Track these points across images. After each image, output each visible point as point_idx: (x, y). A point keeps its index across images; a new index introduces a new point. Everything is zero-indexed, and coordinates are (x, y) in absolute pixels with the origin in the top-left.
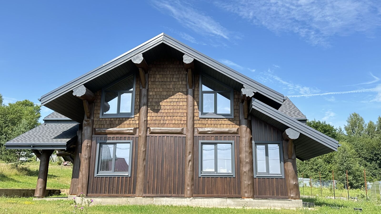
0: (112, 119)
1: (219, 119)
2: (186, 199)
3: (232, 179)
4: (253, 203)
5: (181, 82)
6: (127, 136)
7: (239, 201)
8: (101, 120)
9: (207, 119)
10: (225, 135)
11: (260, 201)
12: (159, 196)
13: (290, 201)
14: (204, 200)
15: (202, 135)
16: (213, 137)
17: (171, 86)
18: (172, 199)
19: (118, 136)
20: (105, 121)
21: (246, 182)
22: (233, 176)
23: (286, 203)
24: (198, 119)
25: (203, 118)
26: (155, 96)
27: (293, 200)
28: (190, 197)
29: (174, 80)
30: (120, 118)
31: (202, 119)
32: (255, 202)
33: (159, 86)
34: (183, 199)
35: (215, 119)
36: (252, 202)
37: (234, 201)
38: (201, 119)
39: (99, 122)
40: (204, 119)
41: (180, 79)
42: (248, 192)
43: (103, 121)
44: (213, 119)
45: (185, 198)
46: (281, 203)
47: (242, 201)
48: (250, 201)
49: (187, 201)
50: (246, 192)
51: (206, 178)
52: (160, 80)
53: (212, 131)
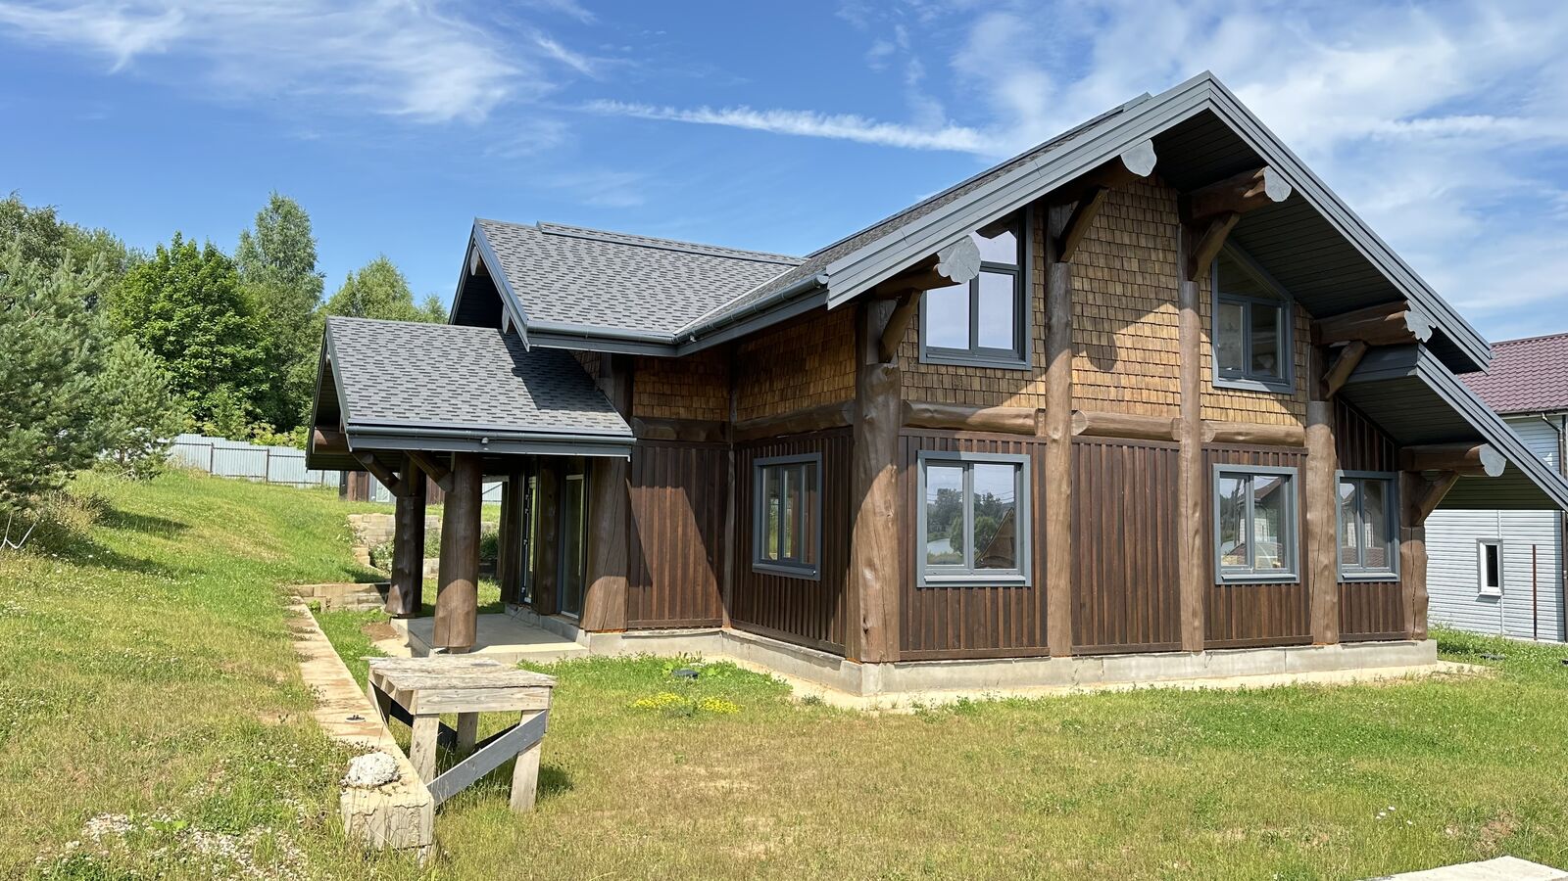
0: (961, 372)
1: (1261, 396)
2: (1188, 659)
3: (1292, 590)
4: (1343, 659)
5: (1161, 255)
6: (1012, 438)
7: (1312, 656)
8: (923, 369)
9: (1231, 393)
10: (1275, 449)
11: (1355, 650)
12: (1115, 652)
13: (1413, 644)
14: (1232, 659)
15: (1221, 447)
16: (1246, 454)
17: (1135, 266)
18: (1153, 658)
19: (983, 435)
20: (935, 377)
21: (1328, 598)
22: (1294, 579)
23: (1406, 652)
24: (1211, 391)
25: (1221, 389)
26: (1090, 296)
27: (1419, 642)
28: (1197, 652)
29: (1143, 243)
30: (986, 368)
31: (1219, 392)
32: (1345, 654)
33: (1102, 262)
34: (1182, 659)
35: (1250, 395)
36: (1341, 654)
37: (1300, 656)
38: (1216, 392)
39: (916, 377)
40: (1224, 393)
41: (1159, 240)
42: (1331, 625)
43: (929, 377)
44: (1245, 395)
45: (1185, 655)
46: (1398, 653)
47: (1319, 655)
48: (1336, 654)
49: (1192, 665)
50: (1327, 627)
51: (1233, 588)
52: (1102, 235)
53: (1247, 434)
